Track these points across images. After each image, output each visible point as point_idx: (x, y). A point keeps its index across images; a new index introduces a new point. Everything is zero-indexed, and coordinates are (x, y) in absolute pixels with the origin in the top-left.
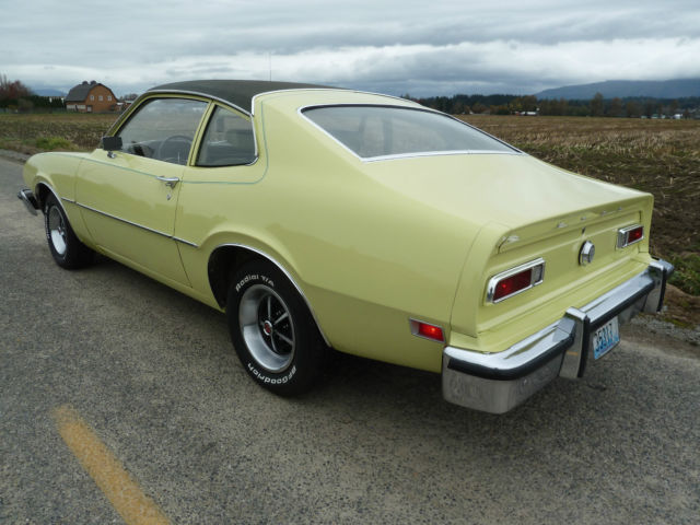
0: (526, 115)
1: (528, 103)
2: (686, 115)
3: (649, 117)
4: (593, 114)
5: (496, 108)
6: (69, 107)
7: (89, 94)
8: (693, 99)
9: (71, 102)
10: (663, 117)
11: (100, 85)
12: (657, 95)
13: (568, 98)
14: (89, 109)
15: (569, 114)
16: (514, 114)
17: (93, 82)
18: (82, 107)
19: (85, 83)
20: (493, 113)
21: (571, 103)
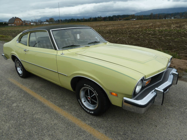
0: (133, 20)
1: (133, 17)
2: (175, 18)
3: (165, 19)
4: (150, 19)
5: (125, 18)
6: (9, 25)
7: (15, 21)
8: (175, 13)
9: (10, 23)
10: (169, 18)
11: (18, 18)
12: (166, 12)
13: (143, 15)
14: (15, 25)
15: (144, 19)
16: (130, 20)
17: (16, 17)
18: (13, 25)
19: (13, 18)
20: (124, 20)
21: (144, 16)
